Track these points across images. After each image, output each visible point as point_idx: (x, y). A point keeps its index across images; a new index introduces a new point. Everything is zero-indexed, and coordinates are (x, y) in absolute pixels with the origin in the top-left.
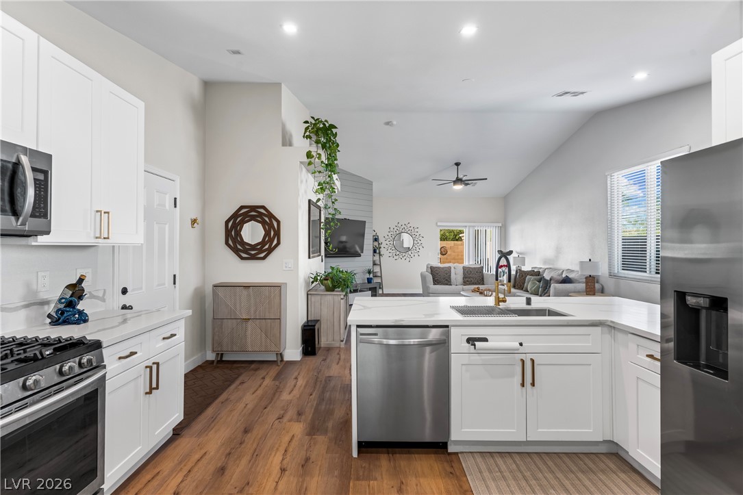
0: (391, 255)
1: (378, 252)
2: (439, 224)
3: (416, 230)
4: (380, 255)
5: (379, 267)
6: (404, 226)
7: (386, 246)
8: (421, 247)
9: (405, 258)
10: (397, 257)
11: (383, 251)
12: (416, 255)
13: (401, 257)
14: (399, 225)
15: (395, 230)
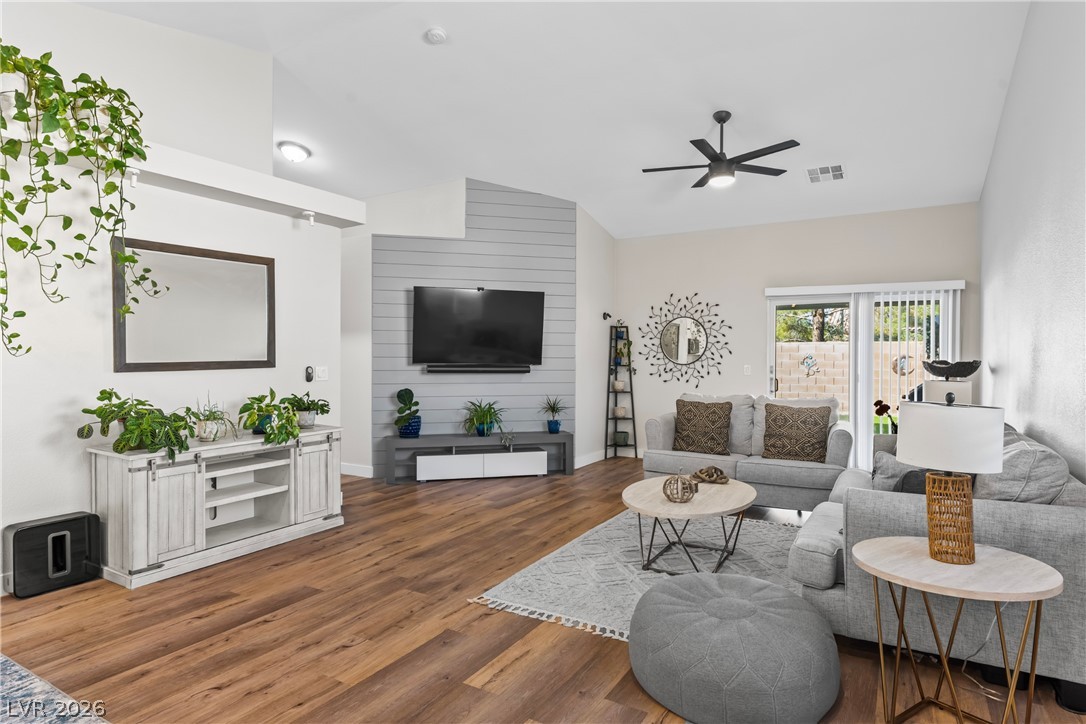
0: (654, 370)
1: (625, 361)
2: (770, 292)
3: (714, 310)
4: (631, 371)
5: (628, 396)
6: (684, 302)
7: (645, 351)
8: (724, 352)
9: (686, 377)
10: (667, 376)
11: (637, 362)
12: (713, 371)
13: (678, 374)
14: (674, 300)
15: (665, 311)
